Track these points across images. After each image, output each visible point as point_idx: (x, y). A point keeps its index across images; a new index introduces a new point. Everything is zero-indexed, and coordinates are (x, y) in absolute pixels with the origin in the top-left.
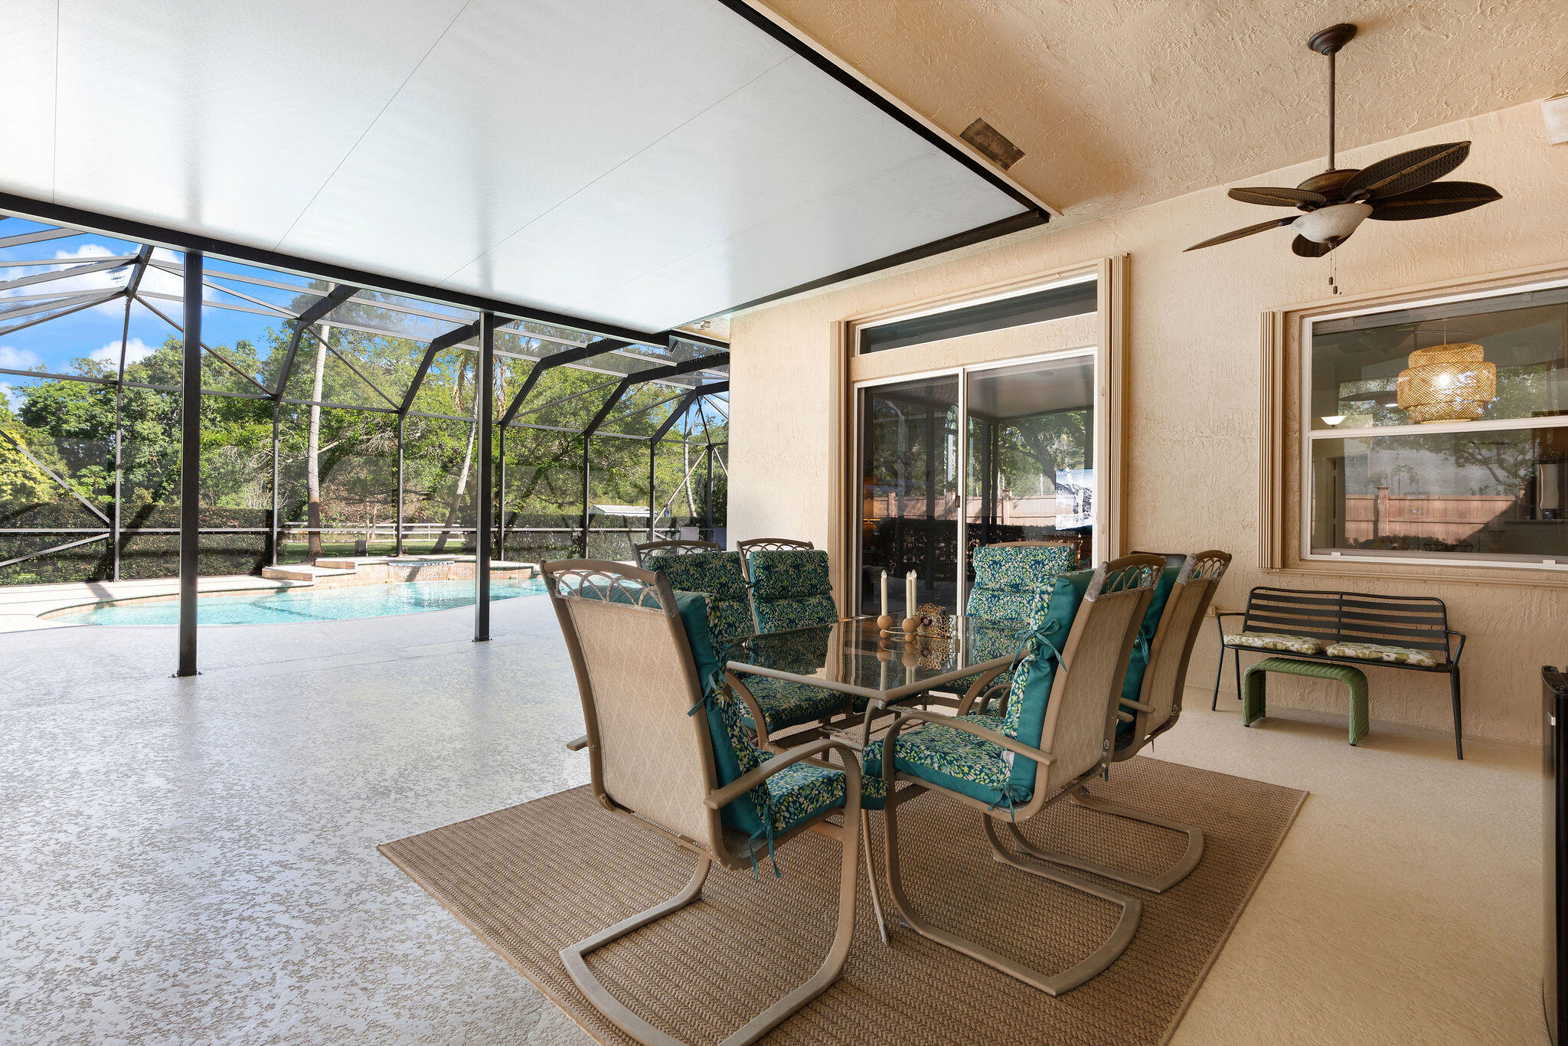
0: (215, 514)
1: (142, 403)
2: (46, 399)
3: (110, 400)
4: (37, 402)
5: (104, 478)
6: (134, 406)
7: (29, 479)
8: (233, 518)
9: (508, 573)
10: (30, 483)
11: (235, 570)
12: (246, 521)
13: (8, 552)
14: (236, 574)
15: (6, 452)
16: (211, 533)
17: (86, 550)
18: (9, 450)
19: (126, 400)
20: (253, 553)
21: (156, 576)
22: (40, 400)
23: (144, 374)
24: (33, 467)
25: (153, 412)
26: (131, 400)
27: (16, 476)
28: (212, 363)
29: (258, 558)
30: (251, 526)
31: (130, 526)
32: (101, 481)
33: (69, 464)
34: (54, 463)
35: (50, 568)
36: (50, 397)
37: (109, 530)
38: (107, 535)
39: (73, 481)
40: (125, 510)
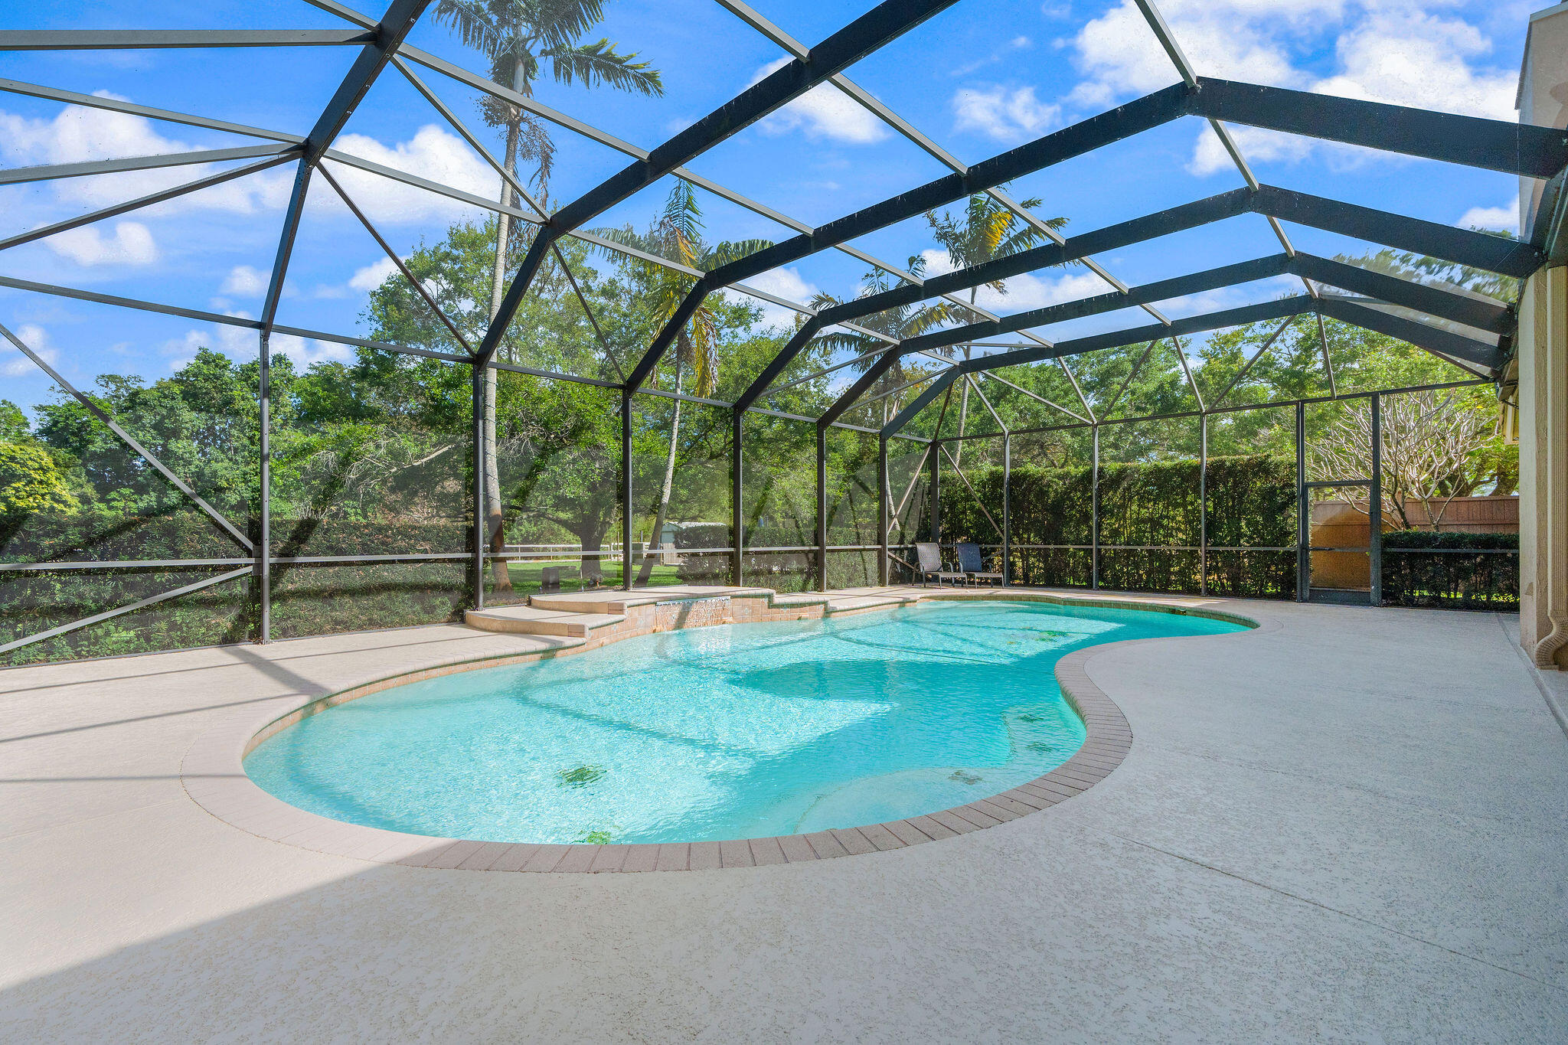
0: (399, 533)
1: (175, 422)
2: (67, 418)
3: (141, 418)
4: (57, 422)
5: (135, 501)
6: (168, 423)
7: (58, 501)
8: (424, 539)
9: (796, 612)
10: (59, 507)
11: (426, 617)
12: (440, 543)
13: (95, 601)
14: (429, 623)
15: (32, 472)
16: (393, 562)
17: (218, 593)
18: (34, 469)
19: (158, 418)
20: (447, 589)
21: (320, 631)
22: (61, 419)
23: (176, 389)
24: (62, 488)
25: (187, 429)
26: (164, 418)
27: (44, 499)
28: (250, 377)
29: (457, 596)
30: (446, 550)
31: (282, 555)
32: (132, 504)
33: (97, 488)
34: (81, 486)
35: (164, 625)
36: (72, 415)
37: (252, 560)
38: (250, 569)
39: (102, 506)
40: (274, 528)
